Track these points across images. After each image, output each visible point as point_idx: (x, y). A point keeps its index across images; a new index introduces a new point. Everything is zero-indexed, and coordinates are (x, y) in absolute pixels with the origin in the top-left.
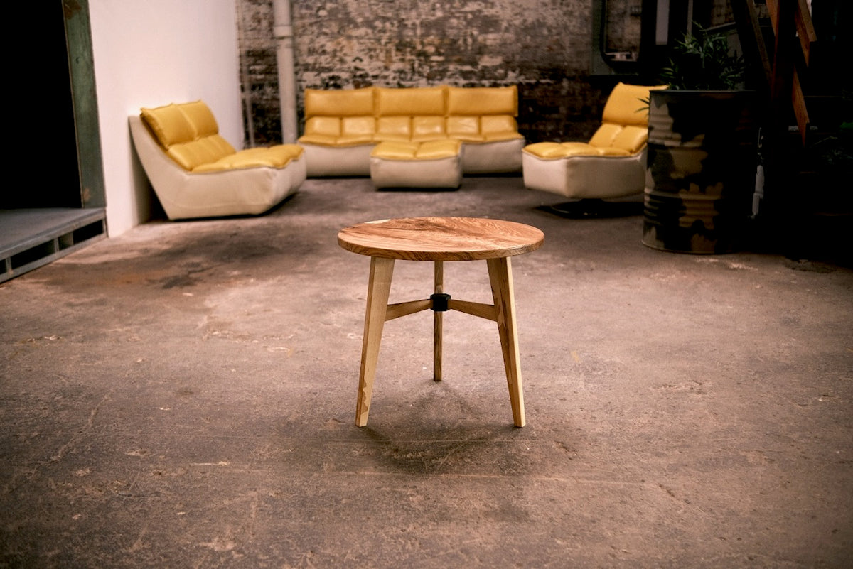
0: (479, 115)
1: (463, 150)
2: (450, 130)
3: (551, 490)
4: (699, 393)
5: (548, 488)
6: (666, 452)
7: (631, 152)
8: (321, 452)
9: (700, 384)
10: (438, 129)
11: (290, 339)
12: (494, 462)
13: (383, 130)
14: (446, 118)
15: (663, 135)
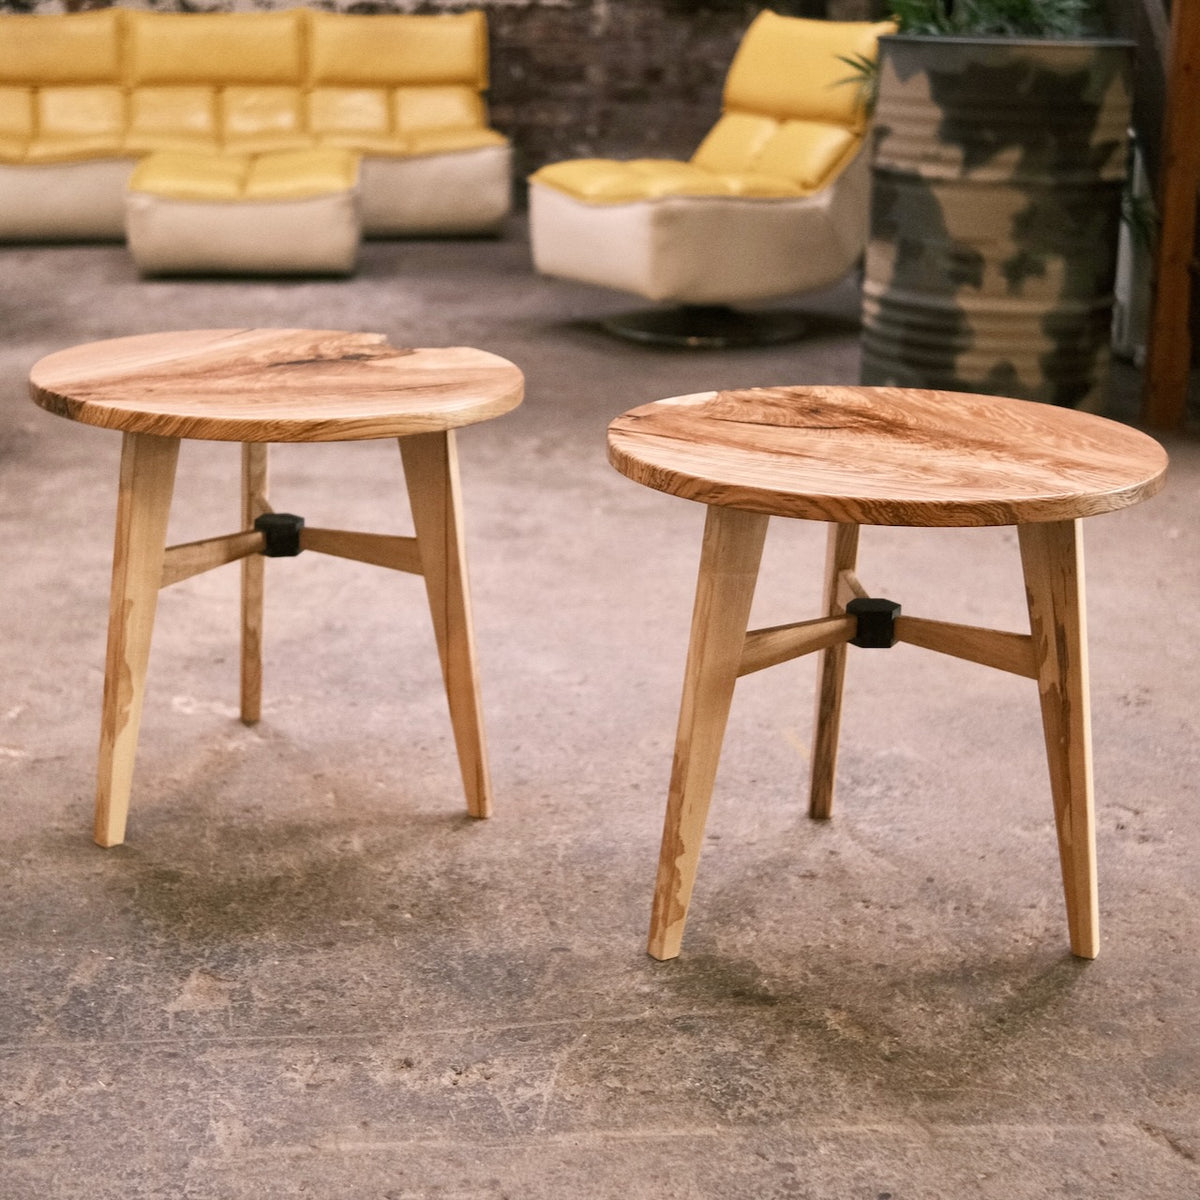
0: (391, 85)
1: (363, 174)
2: (317, 123)
3: (869, 1163)
4: (1144, 839)
5: (860, 1157)
6: (1124, 1023)
7: (806, 186)
8: (193, 1085)
9: (1137, 813)
10: (286, 119)
11: (16, 722)
12: (688, 1084)
13: (144, 120)
14: (307, 92)
15: (917, 149)
